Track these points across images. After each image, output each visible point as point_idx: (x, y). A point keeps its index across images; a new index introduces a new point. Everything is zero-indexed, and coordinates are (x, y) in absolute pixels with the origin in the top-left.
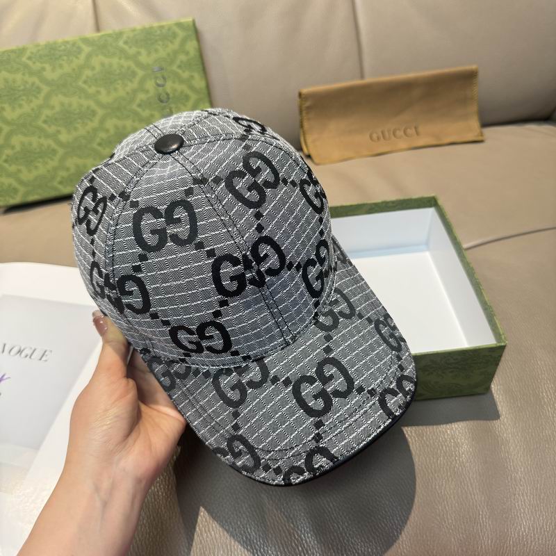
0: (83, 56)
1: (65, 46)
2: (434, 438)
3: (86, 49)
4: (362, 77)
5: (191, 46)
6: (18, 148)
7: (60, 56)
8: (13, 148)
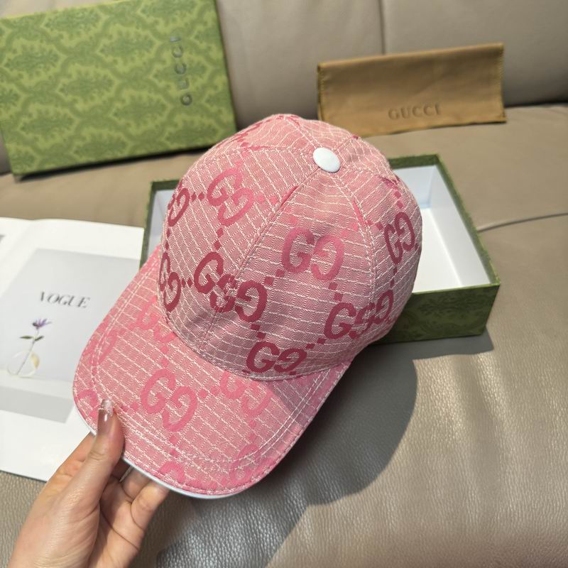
0: (100, 24)
1: (83, 13)
2: (429, 415)
3: (104, 17)
4: (383, 52)
5: (210, 16)
6: (35, 116)
7: (78, 24)
8: (30, 116)
